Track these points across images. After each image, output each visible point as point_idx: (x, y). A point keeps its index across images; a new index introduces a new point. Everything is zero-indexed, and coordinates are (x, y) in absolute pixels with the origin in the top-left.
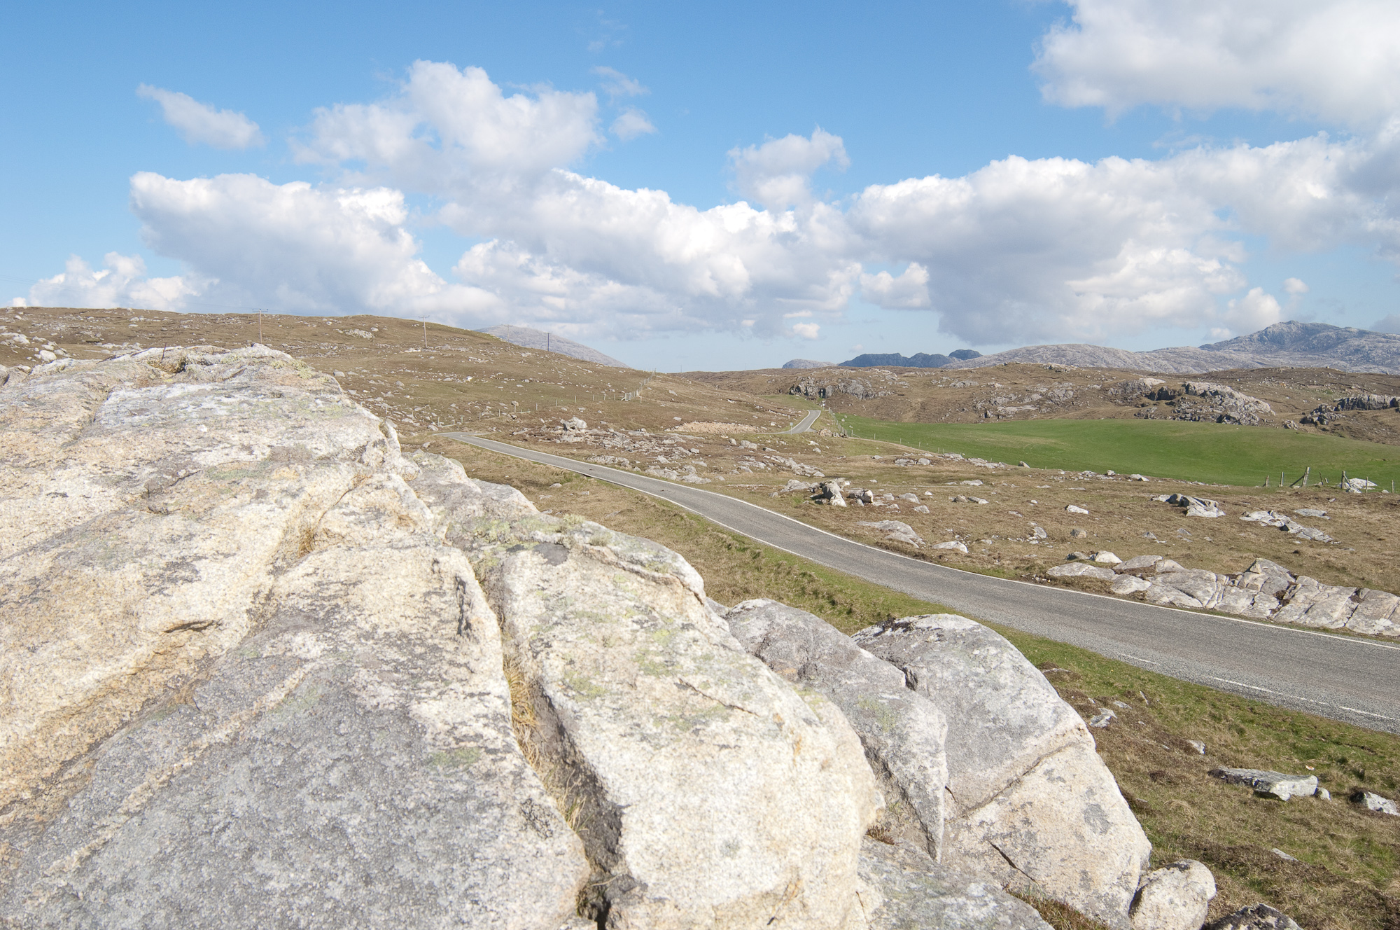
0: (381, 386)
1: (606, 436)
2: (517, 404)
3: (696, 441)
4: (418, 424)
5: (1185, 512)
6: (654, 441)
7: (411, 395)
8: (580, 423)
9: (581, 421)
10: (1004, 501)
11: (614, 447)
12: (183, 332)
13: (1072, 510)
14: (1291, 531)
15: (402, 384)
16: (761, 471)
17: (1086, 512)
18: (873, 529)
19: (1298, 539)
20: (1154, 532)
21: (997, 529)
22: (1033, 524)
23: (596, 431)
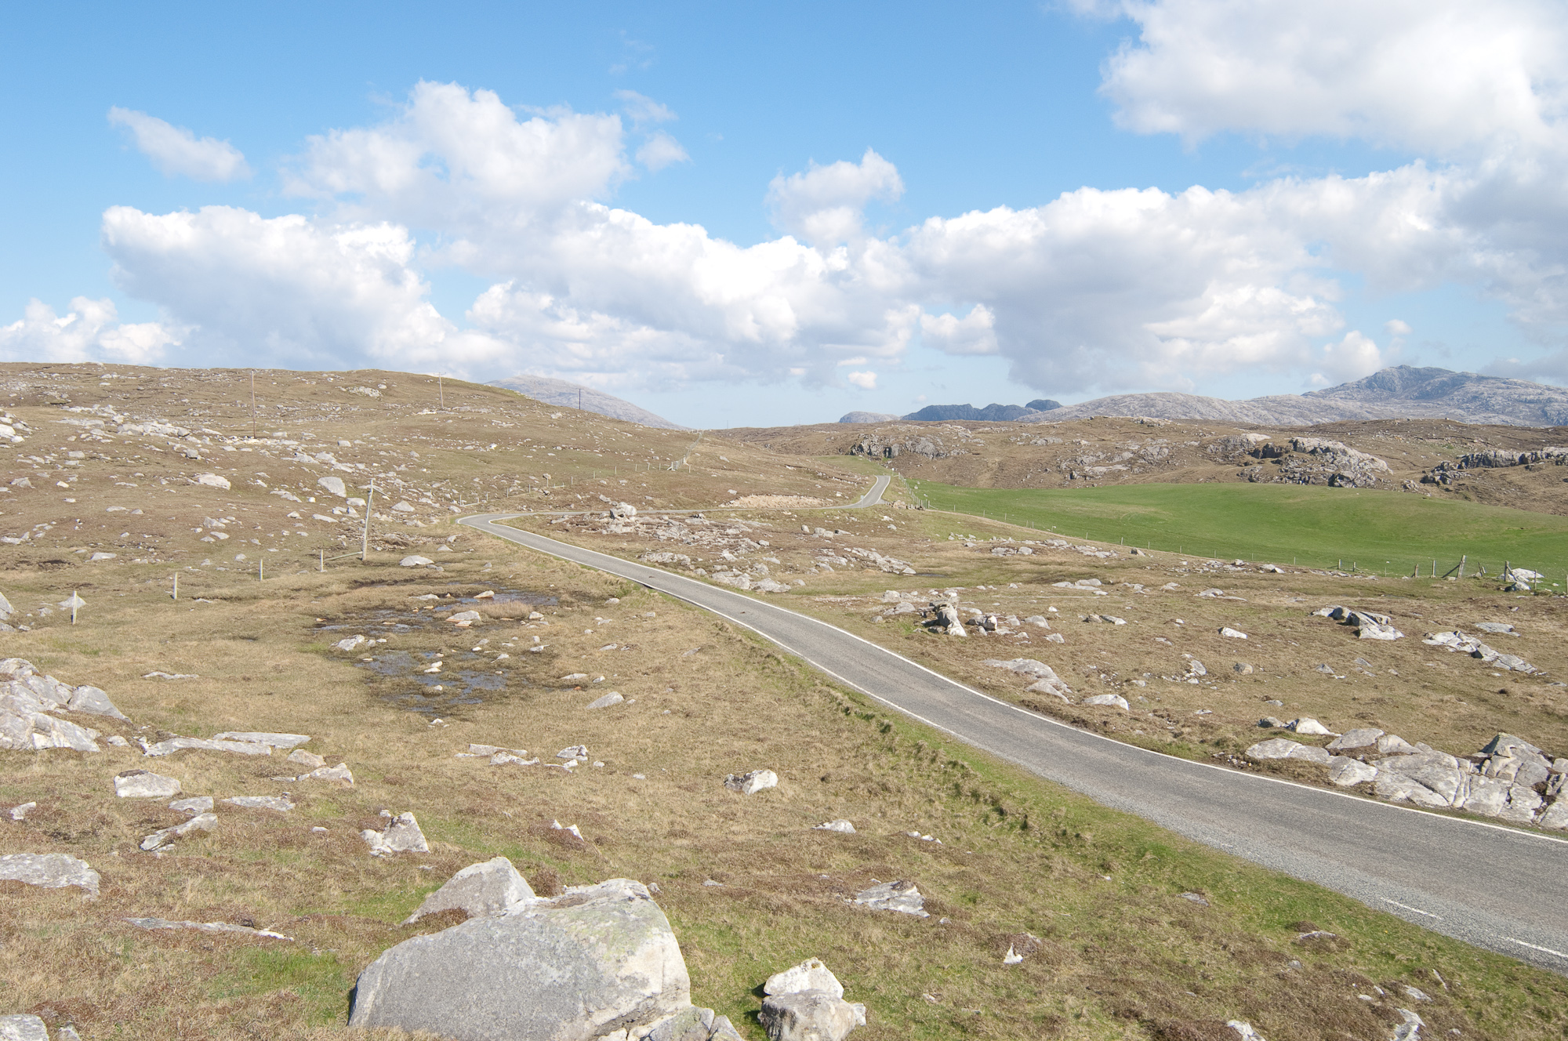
0: (393, 458)
1: (659, 525)
2: (549, 477)
3: (763, 529)
4: (437, 505)
5: (1357, 633)
6: (715, 530)
7: (428, 468)
8: (628, 508)
9: (630, 507)
10: (1143, 619)
11: (669, 539)
12: (159, 391)
13: (1228, 634)
14: (1486, 659)
15: (417, 455)
16: (846, 568)
17: (1244, 636)
18: (1007, 671)
19: (1496, 669)
20: (1329, 664)
21: (1148, 664)
22: (1188, 656)
23: (647, 519)
